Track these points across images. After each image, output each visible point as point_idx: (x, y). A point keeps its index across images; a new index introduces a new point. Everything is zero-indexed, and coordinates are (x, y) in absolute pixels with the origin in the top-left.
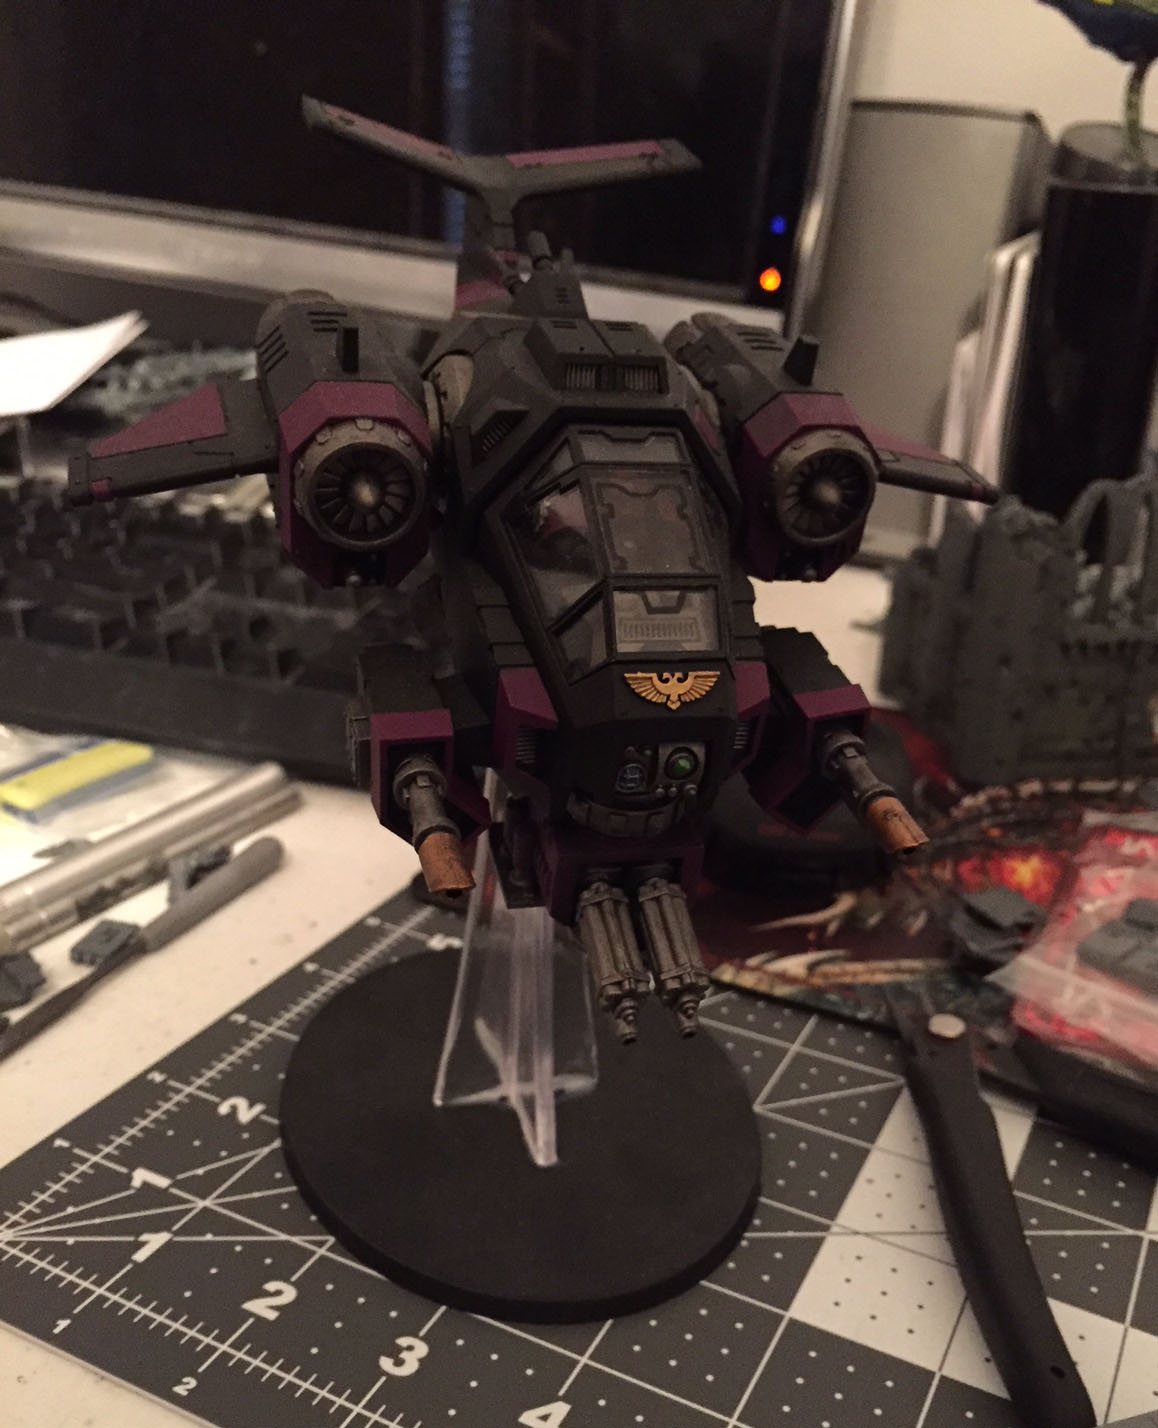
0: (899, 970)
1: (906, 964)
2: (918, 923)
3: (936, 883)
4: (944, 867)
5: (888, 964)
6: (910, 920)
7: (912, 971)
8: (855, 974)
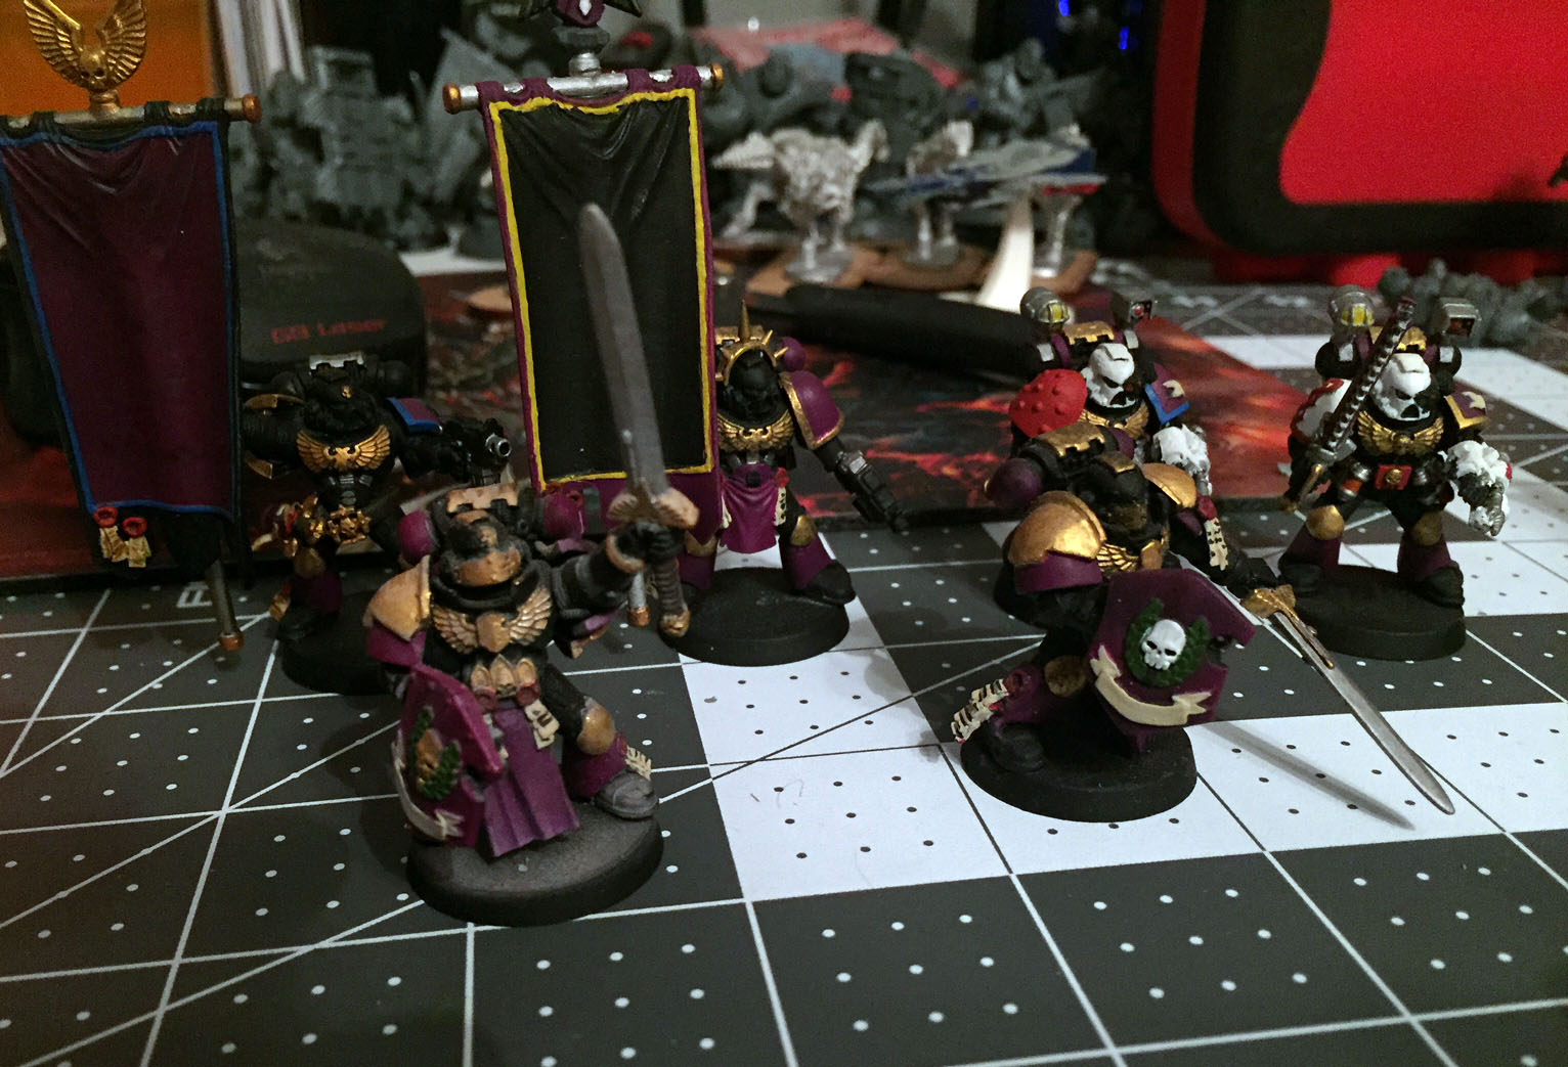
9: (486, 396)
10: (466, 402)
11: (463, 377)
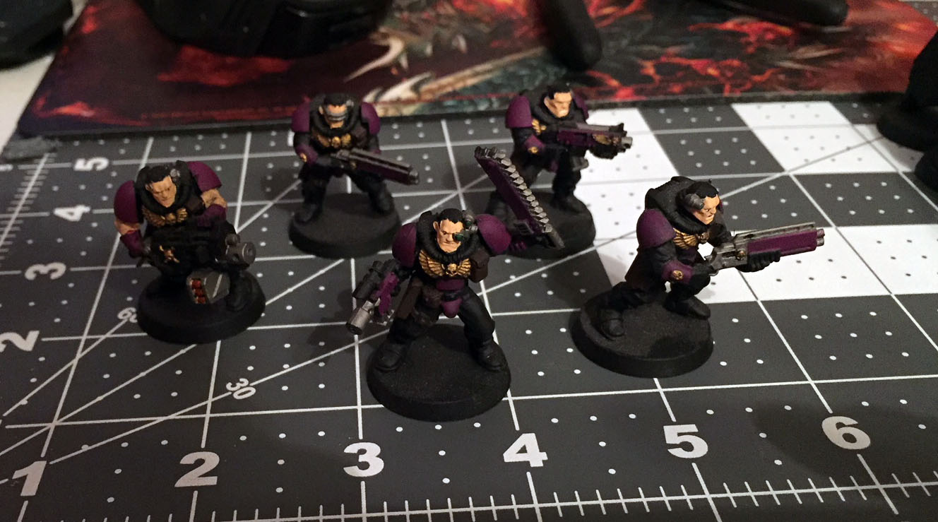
1: (479, 68)
5: (468, 72)
6: (454, 43)
7: (488, 71)
8: (450, 84)
9: (425, 16)
10: (414, 20)
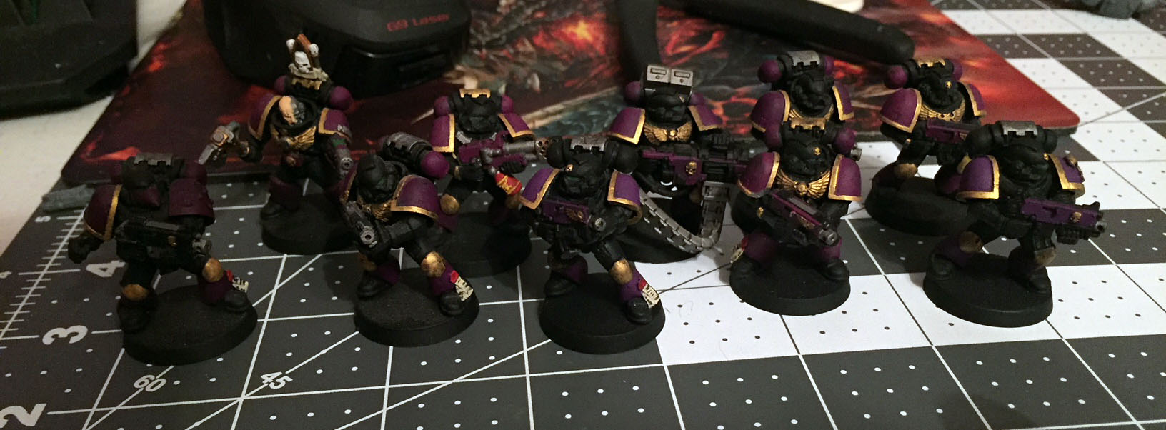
0: (548, 115)
1: (551, 109)
2: (537, 83)
3: (529, 55)
4: (524, 45)
6: (529, 82)
7: (560, 112)
9: (503, 53)
10: (492, 58)
11: (488, 39)
